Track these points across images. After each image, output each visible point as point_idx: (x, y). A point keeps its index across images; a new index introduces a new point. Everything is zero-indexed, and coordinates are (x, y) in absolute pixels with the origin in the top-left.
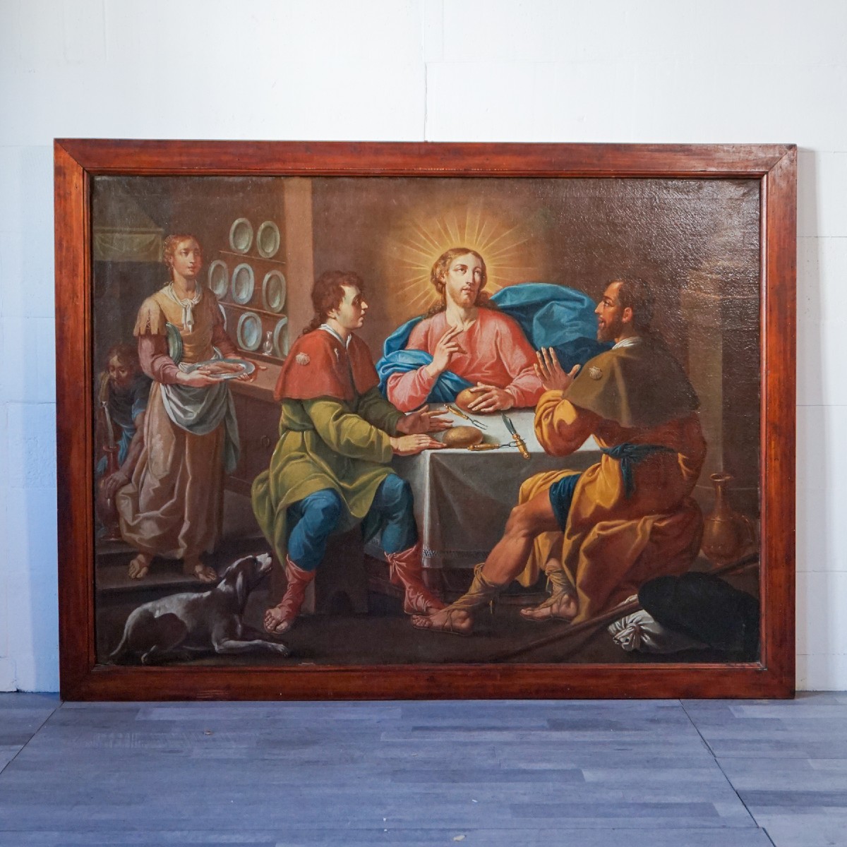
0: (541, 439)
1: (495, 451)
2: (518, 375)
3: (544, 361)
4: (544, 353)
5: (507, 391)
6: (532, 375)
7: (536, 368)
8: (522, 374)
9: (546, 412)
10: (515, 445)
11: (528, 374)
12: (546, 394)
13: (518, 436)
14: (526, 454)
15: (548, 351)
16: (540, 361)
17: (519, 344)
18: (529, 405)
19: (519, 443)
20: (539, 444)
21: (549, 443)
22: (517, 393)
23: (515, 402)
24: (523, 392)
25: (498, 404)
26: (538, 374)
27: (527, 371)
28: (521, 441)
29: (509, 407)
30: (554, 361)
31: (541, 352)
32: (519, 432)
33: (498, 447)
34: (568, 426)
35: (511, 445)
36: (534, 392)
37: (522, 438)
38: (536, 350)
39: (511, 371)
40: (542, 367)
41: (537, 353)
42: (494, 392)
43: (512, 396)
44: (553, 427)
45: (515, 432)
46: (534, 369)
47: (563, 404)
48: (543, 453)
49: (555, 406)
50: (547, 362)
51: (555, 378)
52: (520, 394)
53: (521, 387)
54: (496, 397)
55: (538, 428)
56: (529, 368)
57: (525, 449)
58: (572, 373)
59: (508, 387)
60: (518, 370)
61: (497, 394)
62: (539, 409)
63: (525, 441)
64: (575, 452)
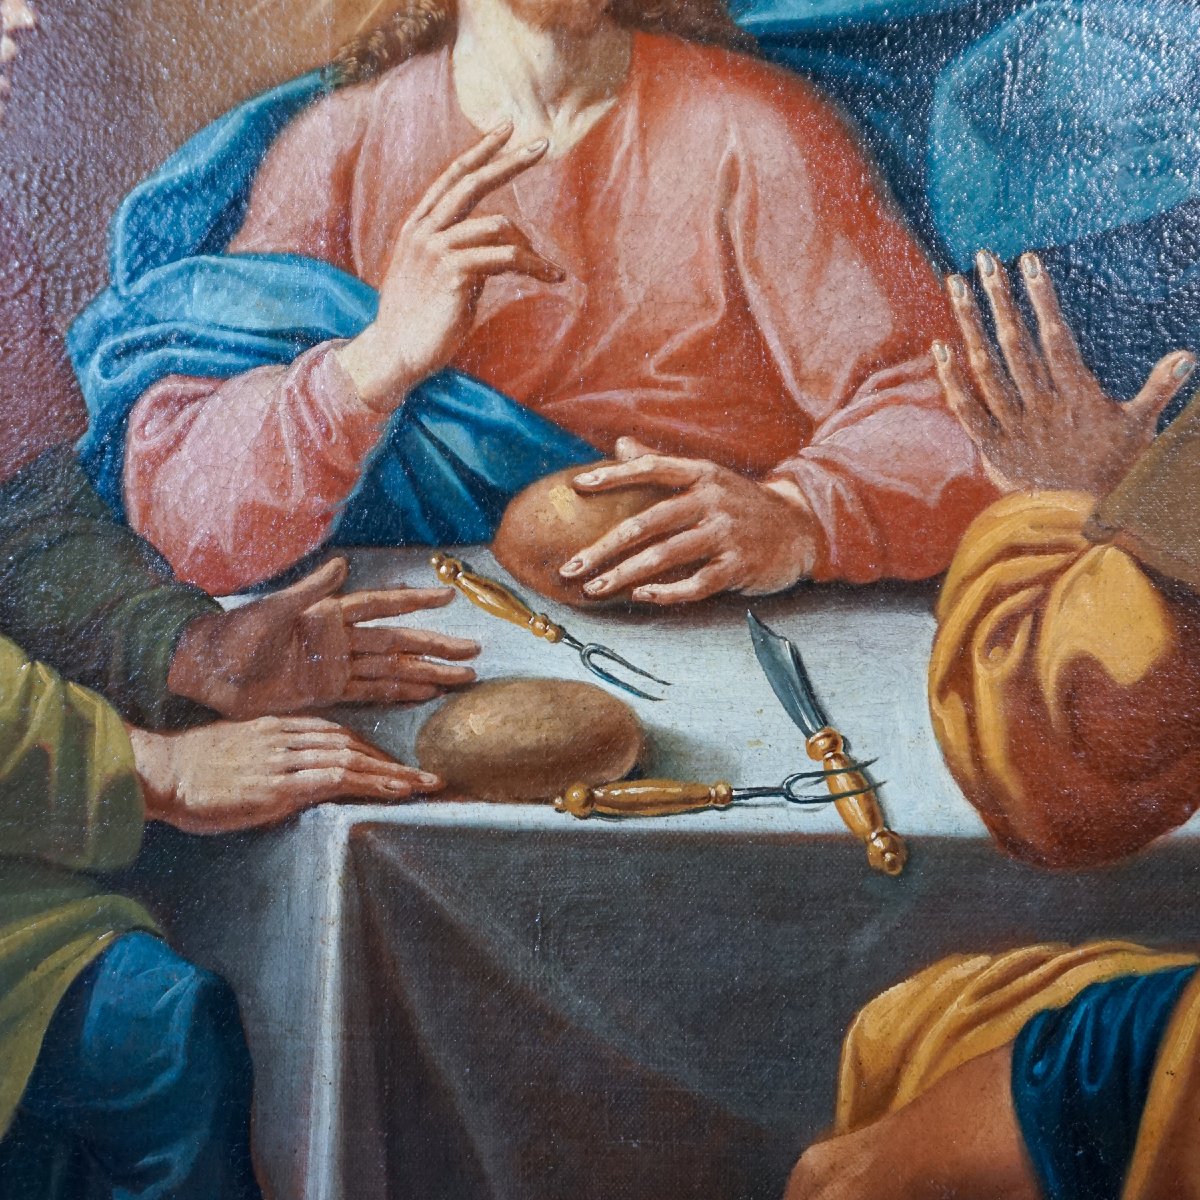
0: (969, 769)
1: (709, 821)
2: (845, 401)
3: (988, 329)
4: (991, 282)
5: (782, 487)
6: (919, 404)
7: (943, 368)
8: (860, 402)
9: (999, 611)
10: (822, 789)
11: (899, 401)
12: (998, 510)
13: (837, 744)
14: (879, 843)
15: (1012, 271)
16: (967, 328)
17: (850, 231)
18: (901, 572)
19: (843, 782)
20: (956, 792)
21: (1013, 787)
22: (839, 502)
23: (822, 550)
24: (865, 492)
25: (729, 558)
26: (956, 398)
27: (896, 381)
28: (856, 769)
29: (789, 578)
30: (1048, 330)
31: (972, 276)
32: (842, 719)
33: (728, 802)
34: (1120, 691)
35: (800, 789)
36: (933, 499)
37: (858, 754)
38: (949, 265)
39: (801, 380)
40: (977, 360)
41: (954, 284)
42: (708, 493)
43: (804, 520)
44: (1036, 699)
45: (823, 719)
46: (932, 372)
47: (1092, 569)
48: (976, 842)
49: (1048, 579)
50: (1005, 334)
51: (1047, 424)
52: (852, 508)
53: (856, 467)
54: (717, 523)
55: (954, 698)
56: (908, 367)
57: (876, 814)
58: (1143, 397)
59: (784, 466)
60: (842, 377)
61: (723, 507)
62: (955, 599)
63: (876, 772)
64: (1161, 838)
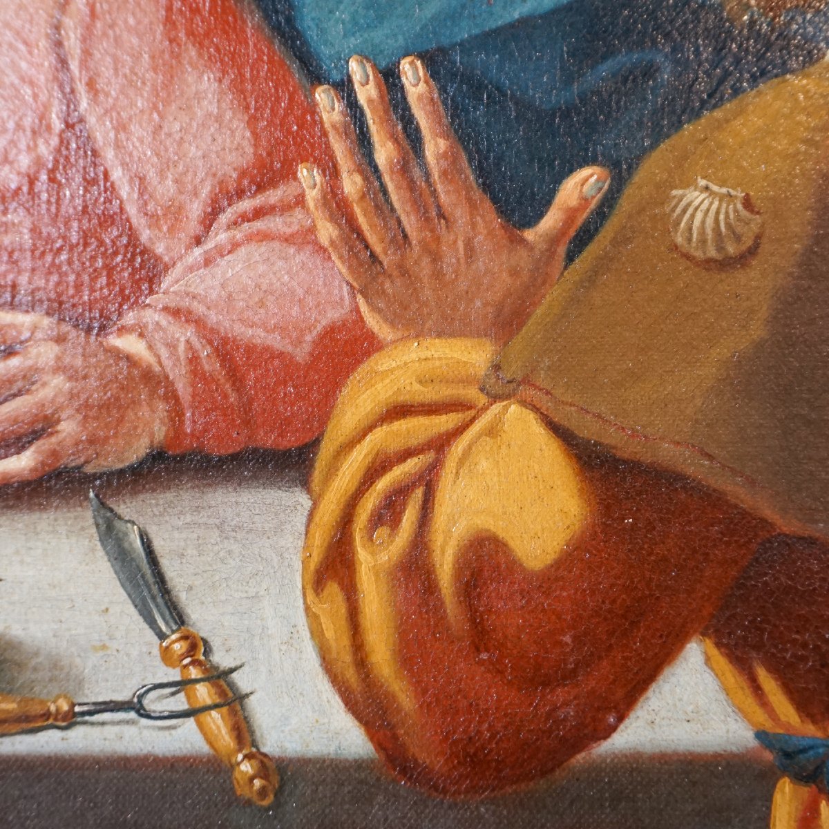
0: (351, 675)
1: (49, 742)
2: (198, 241)
3: (363, 141)
4: (367, 92)
5: (130, 344)
6: (288, 240)
7: (312, 196)
8: (220, 236)
9: (383, 484)
10: (180, 703)
11: (265, 237)
12: (381, 362)
13: (197, 647)
14: (246, 768)
15: (390, 78)
16: (340, 148)
19: (204, 693)
20: (337, 703)
21: (404, 697)
22: (194, 360)
23: (176, 413)
25: (68, 427)
26: (327, 232)
27: (259, 213)
28: (219, 678)
29: (137, 451)
30: (435, 147)
31: (344, 87)
32: (201, 618)
33: (69, 720)
34: (529, 576)
35: (153, 703)
36: (302, 354)
37: (222, 659)
38: (316, 77)
40: (351, 184)
41: (323, 96)
42: (44, 353)
43: (152, 380)
44: (431, 587)
45: (179, 618)
46: (300, 201)
48: (359, 765)
49: (440, 444)
50: (384, 153)
51: (436, 258)
52: (211, 365)
53: (213, 318)
54: (53, 387)
55: (333, 589)
56: (273, 196)
57: (243, 731)
58: (550, 221)
59: (130, 318)
60: (196, 209)
62: (332, 471)
63: (242, 681)
64: (580, 757)
